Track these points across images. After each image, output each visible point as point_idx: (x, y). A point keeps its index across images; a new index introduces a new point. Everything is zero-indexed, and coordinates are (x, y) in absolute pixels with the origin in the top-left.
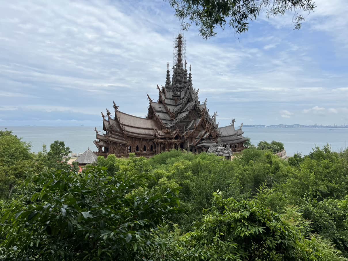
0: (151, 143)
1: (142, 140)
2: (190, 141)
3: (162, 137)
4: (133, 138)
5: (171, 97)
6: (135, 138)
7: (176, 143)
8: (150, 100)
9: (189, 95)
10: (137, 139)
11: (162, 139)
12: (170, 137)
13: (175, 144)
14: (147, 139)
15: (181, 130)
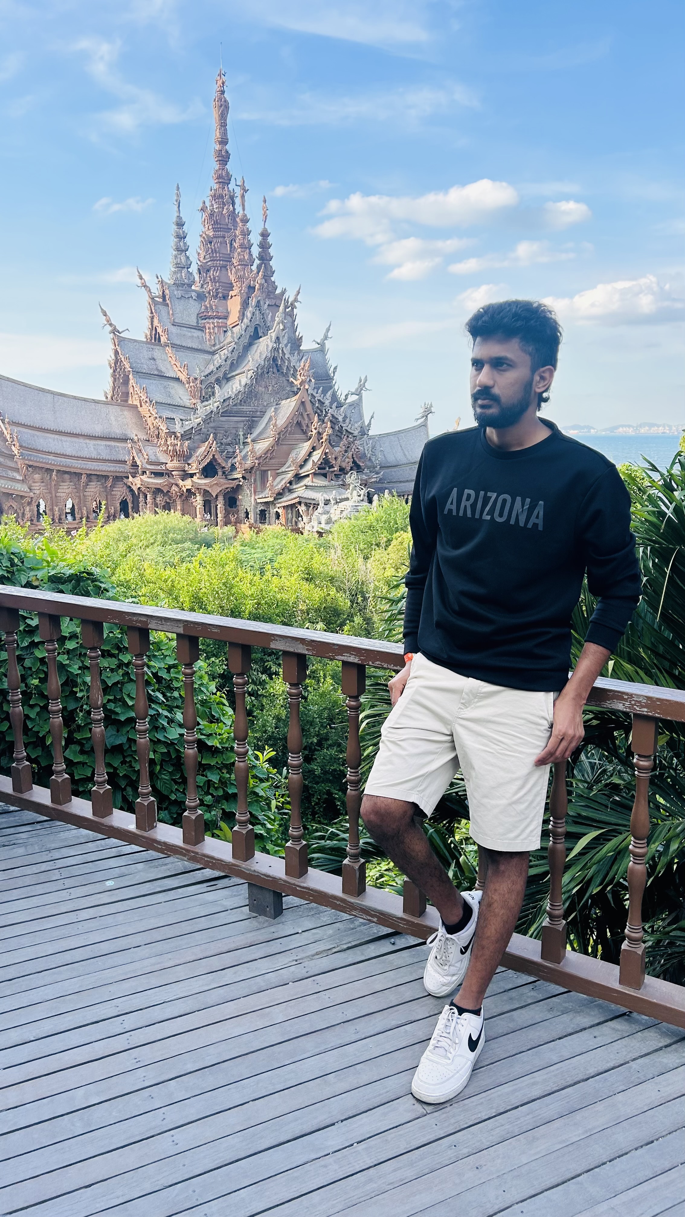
0: (120, 492)
1: (84, 478)
2: (259, 483)
3: (159, 468)
4: (52, 470)
5: (193, 321)
6: (58, 471)
7: (208, 489)
8: (115, 331)
9: (258, 312)
10: (67, 476)
11: (157, 474)
13: (206, 493)
14: (106, 477)
15: (229, 444)
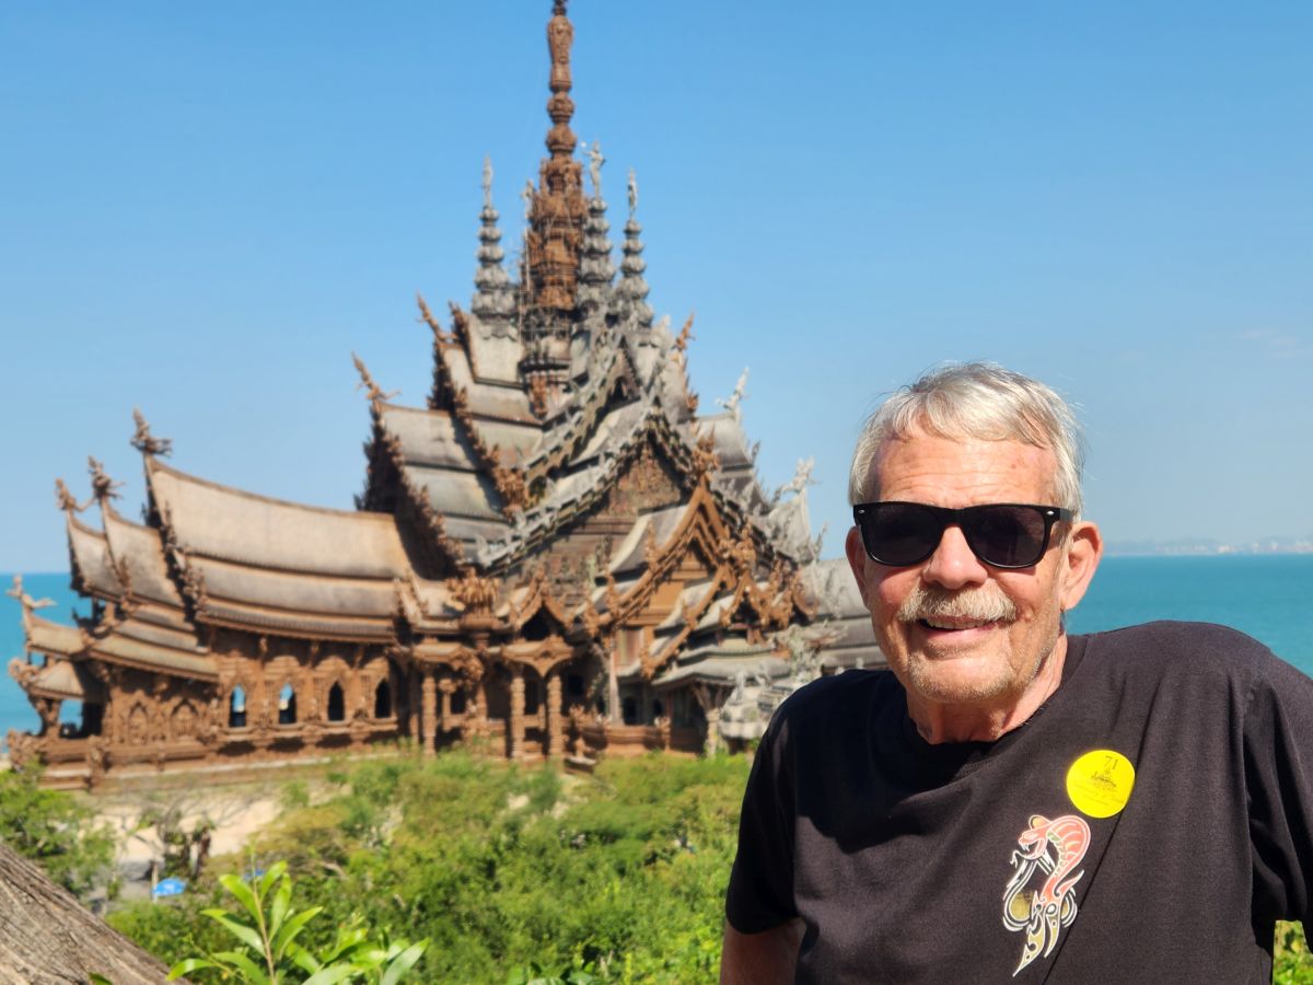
0: (377, 671)
1: (315, 649)
2: (623, 649)
4: (261, 636)
5: (510, 373)
6: (271, 638)
8: (377, 396)
9: (620, 357)
10: (284, 646)
11: (444, 637)
12: (497, 625)
13: (529, 672)
14: (353, 645)
15: (570, 581)
